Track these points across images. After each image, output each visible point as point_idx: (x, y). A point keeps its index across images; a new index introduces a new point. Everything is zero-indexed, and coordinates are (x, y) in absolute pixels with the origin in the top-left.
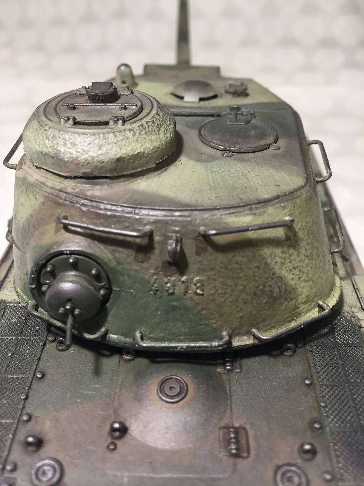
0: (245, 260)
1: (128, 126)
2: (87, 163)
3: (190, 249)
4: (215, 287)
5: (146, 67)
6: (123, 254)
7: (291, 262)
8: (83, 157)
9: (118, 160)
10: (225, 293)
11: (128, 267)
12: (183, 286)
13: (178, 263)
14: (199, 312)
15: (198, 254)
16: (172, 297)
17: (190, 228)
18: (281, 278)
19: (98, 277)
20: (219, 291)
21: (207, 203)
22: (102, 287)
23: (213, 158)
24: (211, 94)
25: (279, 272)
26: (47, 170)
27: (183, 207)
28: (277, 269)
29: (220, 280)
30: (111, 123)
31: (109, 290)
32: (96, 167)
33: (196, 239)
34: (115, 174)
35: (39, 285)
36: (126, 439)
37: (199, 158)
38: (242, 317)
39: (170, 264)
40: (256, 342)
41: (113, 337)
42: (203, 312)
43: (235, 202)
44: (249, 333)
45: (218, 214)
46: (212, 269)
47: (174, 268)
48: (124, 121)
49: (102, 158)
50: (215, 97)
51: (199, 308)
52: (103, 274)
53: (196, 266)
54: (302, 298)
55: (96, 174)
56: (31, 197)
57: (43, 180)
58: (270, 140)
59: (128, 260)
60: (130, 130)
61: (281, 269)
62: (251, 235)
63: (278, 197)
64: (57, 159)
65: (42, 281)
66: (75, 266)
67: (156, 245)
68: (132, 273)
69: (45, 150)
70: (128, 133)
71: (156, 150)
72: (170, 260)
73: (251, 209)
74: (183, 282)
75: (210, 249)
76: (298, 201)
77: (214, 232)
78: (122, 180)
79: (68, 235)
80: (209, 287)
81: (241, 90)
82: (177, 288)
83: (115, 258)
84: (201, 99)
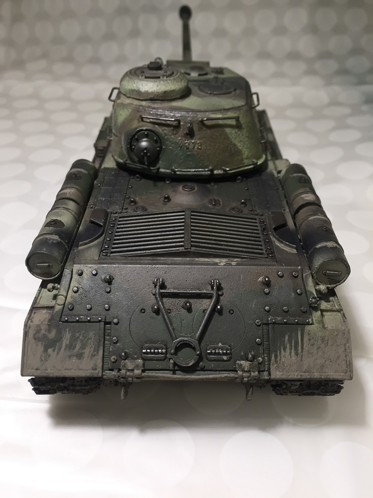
0: (219, 134)
1: (168, 78)
2: (152, 93)
3: (195, 128)
4: (206, 146)
5: (168, 62)
6: (167, 130)
7: (239, 138)
8: (150, 91)
9: (165, 92)
10: (211, 149)
11: (169, 137)
12: (193, 145)
13: (190, 134)
14: (200, 157)
15: (199, 130)
16: (188, 150)
17: (195, 119)
18: (235, 145)
19: (156, 141)
20: (208, 148)
21: (202, 108)
22: (158, 147)
23: (205, 96)
24: (204, 72)
25: (234, 142)
26: (133, 98)
27: (193, 111)
28: (233, 140)
29: (209, 143)
30: (161, 78)
31: (161, 148)
32: (155, 95)
33: (198, 124)
34: (163, 99)
35: (131, 146)
36: (171, 202)
37: (199, 96)
38: (218, 161)
39: (187, 134)
40: (224, 173)
41: (162, 170)
42: (202, 157)
43: (214, 109)
44: (221, 169)
45: (207, 113)
46: (205, 138)
47: (189, 136)
48: (167, 77)
49: (158, 91)
50: (206, 74)
51: (199, 156)
52: (159, 140)
53: (199, 136)
54: (245, 156)
55: (155, 98)
56: (126, 110)
57: (131, 102)
58: (232, 90)
59: (170, 134)
60: (170, 80)
61: (235, 140)
62: (221, 122)
63: (232, 108)
64: (138, 92)
65: (133, 143)
66: (147, 136)
67: (182, 127)
68: (171, 140)
69: (133, 88)
70: (169, 81)
71: (180, 89)
72: (188, 132)
73: (221, 112)
74: (193, 143)
75: (204, 128)
76: (242, 111)
77: (205, 119)
78: (166, 101)
79: (144, 123)
80: (204, 146)
81: (220, 71)
82: (190, 146)
83: (164, 133)
84: (199, 75)
